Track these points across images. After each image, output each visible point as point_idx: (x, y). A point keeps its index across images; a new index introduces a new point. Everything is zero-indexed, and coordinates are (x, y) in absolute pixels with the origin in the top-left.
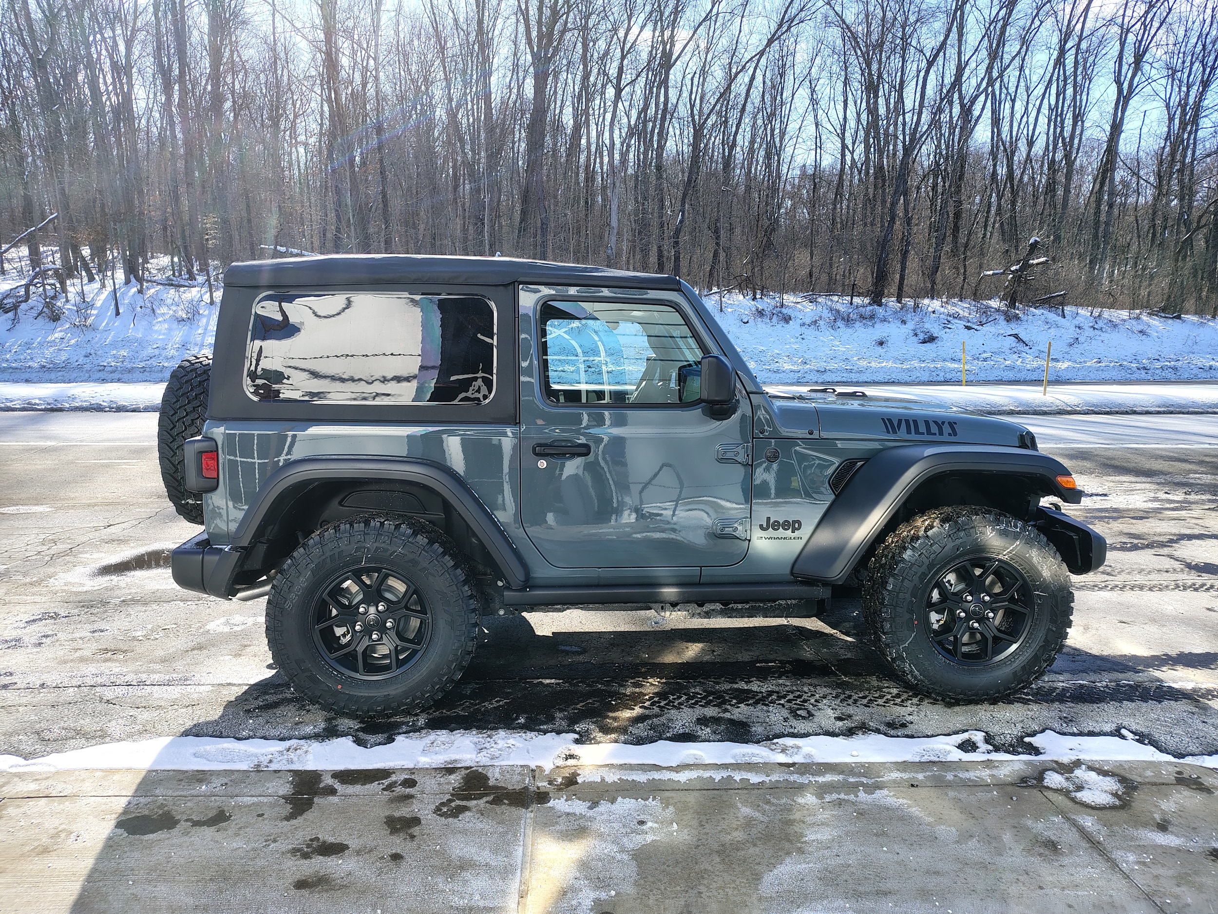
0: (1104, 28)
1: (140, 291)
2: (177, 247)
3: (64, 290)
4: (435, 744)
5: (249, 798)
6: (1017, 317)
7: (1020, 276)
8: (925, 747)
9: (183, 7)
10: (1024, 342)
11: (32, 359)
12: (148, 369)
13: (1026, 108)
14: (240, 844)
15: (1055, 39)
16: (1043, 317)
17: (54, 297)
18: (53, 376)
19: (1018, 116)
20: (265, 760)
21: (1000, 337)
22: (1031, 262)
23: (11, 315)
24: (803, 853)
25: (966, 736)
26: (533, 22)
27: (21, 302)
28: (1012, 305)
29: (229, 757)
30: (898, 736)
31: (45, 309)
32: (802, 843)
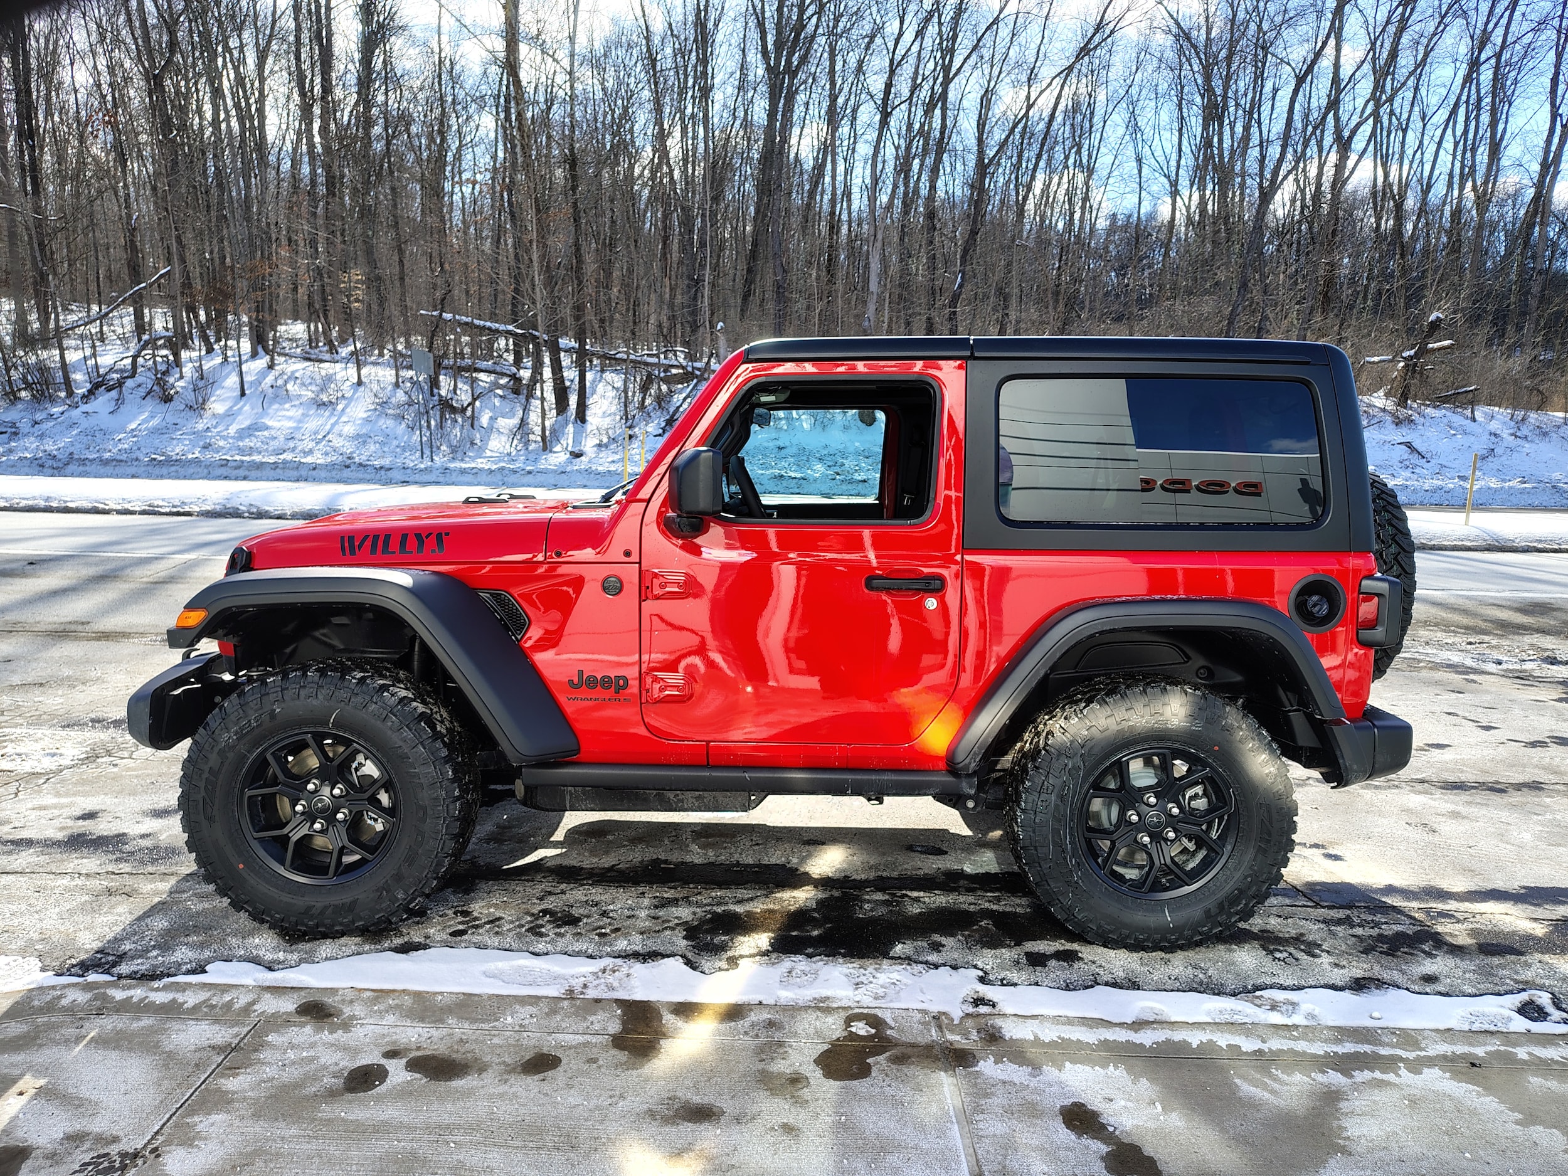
0: (1530, 35)
1: (271, 367)
2: (316, 311)
3: (178, 363)
4: (794, 974)
5: (571, 1036)
6: (1410, 421)
7: (1415, 365)
8: (1471, 1010)
9: (329, 9)
10: (1419, 453)
11: (139, 449)
12: (281, 466)
13: (1421, 142)
14: (579, 1100)
15: (1464, 49)
16: (1445, 420)
17: (166, 373)
18: (164, 471)
19: (1409, 152)
20: (577, 984)
21: (1387, 446)
22: (1430, 346)
23: (114, 394)
24: (1350, 1154)
25: (1524, 996)
26: (770, 26)
27: (127, 377)
28: (1402, 402)
29: (530, 979)
30: (1427, 994)
31: (155, 388)
32: (1345, 1139)
